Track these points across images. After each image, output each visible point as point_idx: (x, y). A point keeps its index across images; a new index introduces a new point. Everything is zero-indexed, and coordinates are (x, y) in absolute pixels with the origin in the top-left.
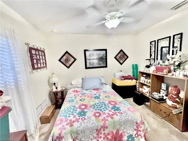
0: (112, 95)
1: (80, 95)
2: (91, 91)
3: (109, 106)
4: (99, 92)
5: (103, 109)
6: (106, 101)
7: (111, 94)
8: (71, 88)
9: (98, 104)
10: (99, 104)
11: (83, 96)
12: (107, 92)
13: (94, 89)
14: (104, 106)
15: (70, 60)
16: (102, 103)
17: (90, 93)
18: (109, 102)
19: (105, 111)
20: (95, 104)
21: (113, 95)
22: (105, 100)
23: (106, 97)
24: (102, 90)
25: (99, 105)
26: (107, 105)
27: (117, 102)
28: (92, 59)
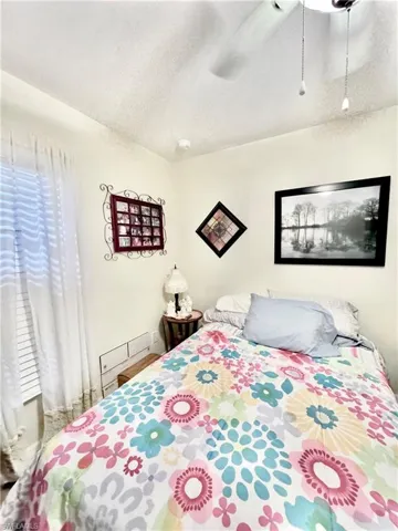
0: (361, 415)
1: (217, 355)
2: (267, 354)
3: (287, 480)
4: (299, 371)
5: (246, 474)
6: (296, 433)
7: (353, 405)
8: (214, 321)
9: (247, 426)
10: (250, 433)
11: (222, 362)
12: (340, 384)
13: (284, 350)
14: (260, 463)
15: (225, 230)
16: (264, 436)
17: (258, 360)
18: (307, 453)
19: (243, 495)
20: (235, 423)
21: (368, 420)
22: (294, 424)
23: (311, 412)
24: (316, 366)
25: (245, 440)
26: (280, 468)
27: (365, 491)
28: (305, 227)
